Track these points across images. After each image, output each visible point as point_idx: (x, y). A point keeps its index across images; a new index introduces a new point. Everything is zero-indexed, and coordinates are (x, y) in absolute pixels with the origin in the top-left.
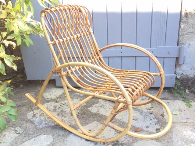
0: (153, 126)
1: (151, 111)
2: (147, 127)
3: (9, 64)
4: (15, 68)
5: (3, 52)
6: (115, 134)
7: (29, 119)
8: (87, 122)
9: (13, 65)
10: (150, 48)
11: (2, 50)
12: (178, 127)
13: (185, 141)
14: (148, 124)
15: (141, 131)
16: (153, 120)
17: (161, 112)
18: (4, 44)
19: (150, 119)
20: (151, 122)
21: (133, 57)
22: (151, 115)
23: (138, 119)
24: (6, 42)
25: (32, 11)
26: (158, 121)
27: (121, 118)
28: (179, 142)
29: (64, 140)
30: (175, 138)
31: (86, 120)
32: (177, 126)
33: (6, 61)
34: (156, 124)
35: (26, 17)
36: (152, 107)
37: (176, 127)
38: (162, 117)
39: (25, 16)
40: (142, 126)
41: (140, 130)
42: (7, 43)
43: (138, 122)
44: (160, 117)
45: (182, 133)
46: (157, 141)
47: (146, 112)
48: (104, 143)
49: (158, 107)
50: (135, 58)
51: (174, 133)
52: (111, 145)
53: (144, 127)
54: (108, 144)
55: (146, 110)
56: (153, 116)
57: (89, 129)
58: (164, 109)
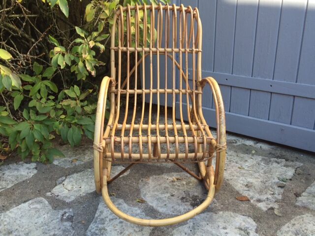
0: (269, 203)
1: (285, 183)
2: (259, 201)
3: (89, 68)
4: (93, 73)
12: (307, 216)
14: (264, 197)
16: (276, 196)
17: (298, 190)
19: (272, 193)
20: (270, 197)
22: (280, 188)
23: (252, 187)
26: (283, 200)
27: (229, 178)
28: (288, 233)
30: (288, 227)
32: (307, 214)
33: (87, 65)
34: (276, 201)
36: (290, 180)
37: (304, 216)
38: (294, 196)
40: (252, 198)
42: (92, 44)
43: (248, 190)
44: (291, 195)
45: (305, 225)
46: (254, 221)
47: (275, 183)
48: (183, 198)
49: (302, 182)
50: (292, 98)
51: (292, 221)
52: (189, 203)
53: (254, 199)
54: (187, 201)
55: (277, 180)
56: (282, 190)
57: (178, 177)
58: (309, 187)
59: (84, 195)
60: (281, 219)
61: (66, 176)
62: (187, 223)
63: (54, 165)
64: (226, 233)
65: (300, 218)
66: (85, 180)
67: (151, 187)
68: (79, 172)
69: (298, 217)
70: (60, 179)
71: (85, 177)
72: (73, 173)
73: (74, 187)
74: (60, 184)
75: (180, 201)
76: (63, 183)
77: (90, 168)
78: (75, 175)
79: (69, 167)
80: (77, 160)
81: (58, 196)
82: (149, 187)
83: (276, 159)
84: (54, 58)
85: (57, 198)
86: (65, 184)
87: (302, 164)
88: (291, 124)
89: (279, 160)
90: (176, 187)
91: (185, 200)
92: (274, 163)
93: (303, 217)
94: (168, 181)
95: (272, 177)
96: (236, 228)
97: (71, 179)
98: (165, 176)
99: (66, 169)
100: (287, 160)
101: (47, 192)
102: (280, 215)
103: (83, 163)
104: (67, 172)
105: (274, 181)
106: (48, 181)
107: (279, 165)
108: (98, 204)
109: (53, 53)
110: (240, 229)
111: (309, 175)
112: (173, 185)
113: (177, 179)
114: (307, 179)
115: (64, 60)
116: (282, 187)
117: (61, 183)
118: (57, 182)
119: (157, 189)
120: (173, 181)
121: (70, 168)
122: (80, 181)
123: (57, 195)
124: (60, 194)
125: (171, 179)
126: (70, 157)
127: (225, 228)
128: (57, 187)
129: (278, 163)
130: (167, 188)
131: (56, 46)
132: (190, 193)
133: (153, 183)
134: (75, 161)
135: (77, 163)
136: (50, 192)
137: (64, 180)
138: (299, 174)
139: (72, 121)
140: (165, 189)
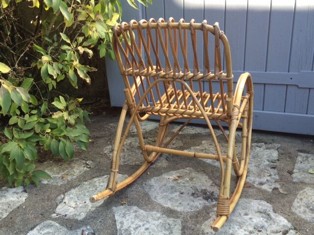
0: (271, 184)
1: (275, 164)
2: (261, 184)
3: (82, 76)
4: (88, 80)
5: (76, 61)
6: (211, 186)
7: (105, 154)
8: (178, 166)
9: (87, 77)
10: (288, 72)
11: (75, 58)
12: (308, 190)
13: (311, 208)
14: (264, 180)
15: (250, 187)
16: (273, 176)
17: (289, 168)
18: (78, 51)
19: (269, 174)
20: (269, 178)
21: (261, 84)
22: (273, 170)
23: (251, 172)
24: (81, 49)
25: (121, 12)
26: (281, 179)
28: (300, 208)
29: (143, 183)
30: (298, 202)
31: (177, 164)
32: (307, 188)
33: (79, 72)
34: (275, 182)
35: (111, 20)
36: (278, 160)
37: (305, 190)
38: (288, 175)
39: (109, 19)
40: (254, 182)
41: (248, 186)
44: (286, 174)
45: (310, 198)
46: (268, 202)
47: (266, 165)
48: (193, 194)
49: (288, 161)
50: (263, 86)
51: (298, 196)
52: (201, 198)
53: (257, 183)
54: (198, 197)
55: (267, 163)
56: (276, 171)
57: (178, 175)
58: (296, 164)
59: (94, 209)
60: (288, 196)
61: (64, 194)
62: (211, 217)
63: (44, 184)
64: (251, 219)
65: (303, 193)
66: (87, 194)
67: (158, 189)
68: (76, 187)
69: (301, 192)
70: (59, 198)
71: (86, 191)
72: (70, 189)
73: (78, 204)
74: (60, 202)
75: (192, 198)
76: (64, 201)
77: (86, 181)
78: (73, 191)
79: (62, 183)
80: (67, 175)
81: (66, 215)
82: (155, 190)
83: (256, 144)
84: (43, 68)
85: (66, 218)
86: (67, 202)
87: (279, 145)
88: (263, 110)
89: (260, 144)
90: (182, 184)
91: (196, 195)
92: (257, 148)
93: (305, 192)
94: (171, 180)
95: (262, 160)
96: (256, 212)
97: (71, 196)
98: (166, 176)
99: (61, 186)
100: (266, 143)
101: (51, 213)
102: (286, 193)
103: (75, 177)
104: (63, 189)
105: (265, 164)
106: (46, 202)
107: (262, 149)
108: (114, 216)
109: (41, 63)
110: (260, 212)
111: (290, 153)
112: (178, 183)
113: (179, 177)
114: (290, 157)
115: (54, 69)
116: (274, 168)
117: (62, 202)
118: (57, 201)
119: (164, 190)
120: (175, 180)
121: (65, 185)
122: (82, 195)
123: (64, 214)
124: (66, 213)
125: (172, 177)
126: (58, 173)
127: (246, 214)
128: (60, 207)
129: (260, 147)
130: (174, 187)
131: (43, 55)
132: (198, 188)
133: (157, 185)
134: (65, 176)
135: (69, 178)
136: (54, 213)
137: (64, 198)
138: (282, 154)
139: (60, 134)
140: (172, 189)
